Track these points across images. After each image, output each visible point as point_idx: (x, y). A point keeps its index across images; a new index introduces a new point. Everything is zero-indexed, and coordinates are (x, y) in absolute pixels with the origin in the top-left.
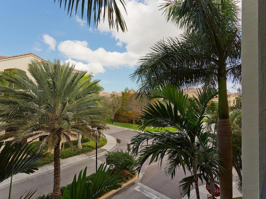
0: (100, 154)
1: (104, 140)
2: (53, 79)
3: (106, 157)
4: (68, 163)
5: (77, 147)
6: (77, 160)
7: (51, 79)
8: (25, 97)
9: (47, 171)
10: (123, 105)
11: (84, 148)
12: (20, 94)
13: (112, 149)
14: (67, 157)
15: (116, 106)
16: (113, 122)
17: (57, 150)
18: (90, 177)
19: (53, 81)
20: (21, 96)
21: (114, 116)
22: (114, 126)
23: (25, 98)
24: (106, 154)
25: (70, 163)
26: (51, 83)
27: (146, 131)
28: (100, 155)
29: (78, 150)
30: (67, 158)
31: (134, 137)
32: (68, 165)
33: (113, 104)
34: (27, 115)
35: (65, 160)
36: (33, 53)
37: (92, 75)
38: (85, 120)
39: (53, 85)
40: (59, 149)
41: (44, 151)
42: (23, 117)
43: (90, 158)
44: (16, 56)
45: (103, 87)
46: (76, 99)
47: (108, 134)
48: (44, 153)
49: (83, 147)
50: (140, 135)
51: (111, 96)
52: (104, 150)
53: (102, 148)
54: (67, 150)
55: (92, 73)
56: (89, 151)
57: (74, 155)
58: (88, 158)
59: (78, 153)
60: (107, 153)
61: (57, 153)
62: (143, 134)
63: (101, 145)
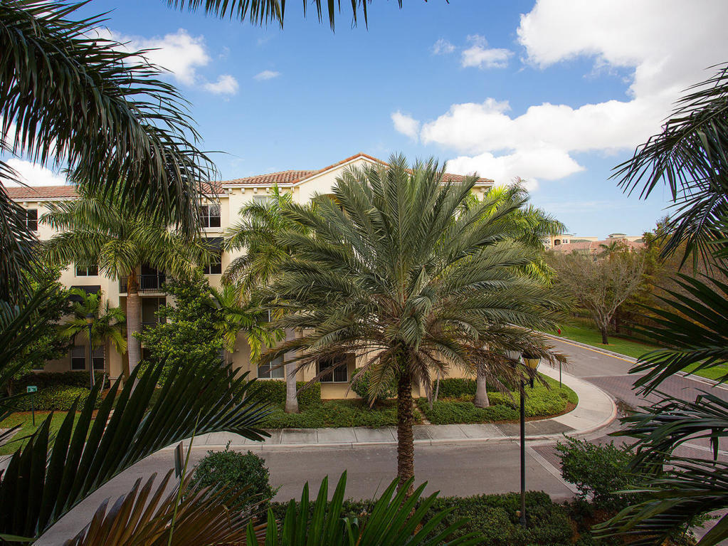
0: (547, 439)
1: (564, 396)
2: (380, 209)
3: (560, 453)
4: (445, 438)
5: (474, 401)
6: (472, 437)
7: (375, 208)
8: (325, 256)
9: (393, 443)
10: (647, 281)
11: (494, 407)
12: (315, 251)
13: (594, 431)
14: (444, 422)
15: (618, 285)
16: (609, 339)
17: (405, 397)
18: (502, 501)
19: (382, 214)
20: (317, 254)
21: (609, 319)
22: (610, 354)
23: (324, 259)
24: (559, 444)
25: (451, 440)
26: (377, 219)
27: (705, 397)
28: (548, 442)
29: (477, 409)
30: (444, 424)
31: (644, 408)
32: (446, 444)
33: (604, 278)
34: (334, 299)
35: (439, 428)
36: (365, 154)
37: (522, 185)
38: (470, 323)
39: (383, 226)
40: (409, 395)
41: (388, 391)
42: (325, 303)
43: (511, 440)
44: (332, 167)
45: (561, 221)
46: (451, 260)
47: (583, 379)
48: (389, 398)
49: (494, 402)
50: (675, 406)
51: (601, 250)
52: (564, 429)
53: (558, 419)
54: (446, 401)
55: (520, 181)
56: (509, 419)
57: (466, 421)
58: (506, 440)
59: (477, 419)
60: (563, 441)
61: (405, 406)
62: (690, 405)
63: (551, 408)
